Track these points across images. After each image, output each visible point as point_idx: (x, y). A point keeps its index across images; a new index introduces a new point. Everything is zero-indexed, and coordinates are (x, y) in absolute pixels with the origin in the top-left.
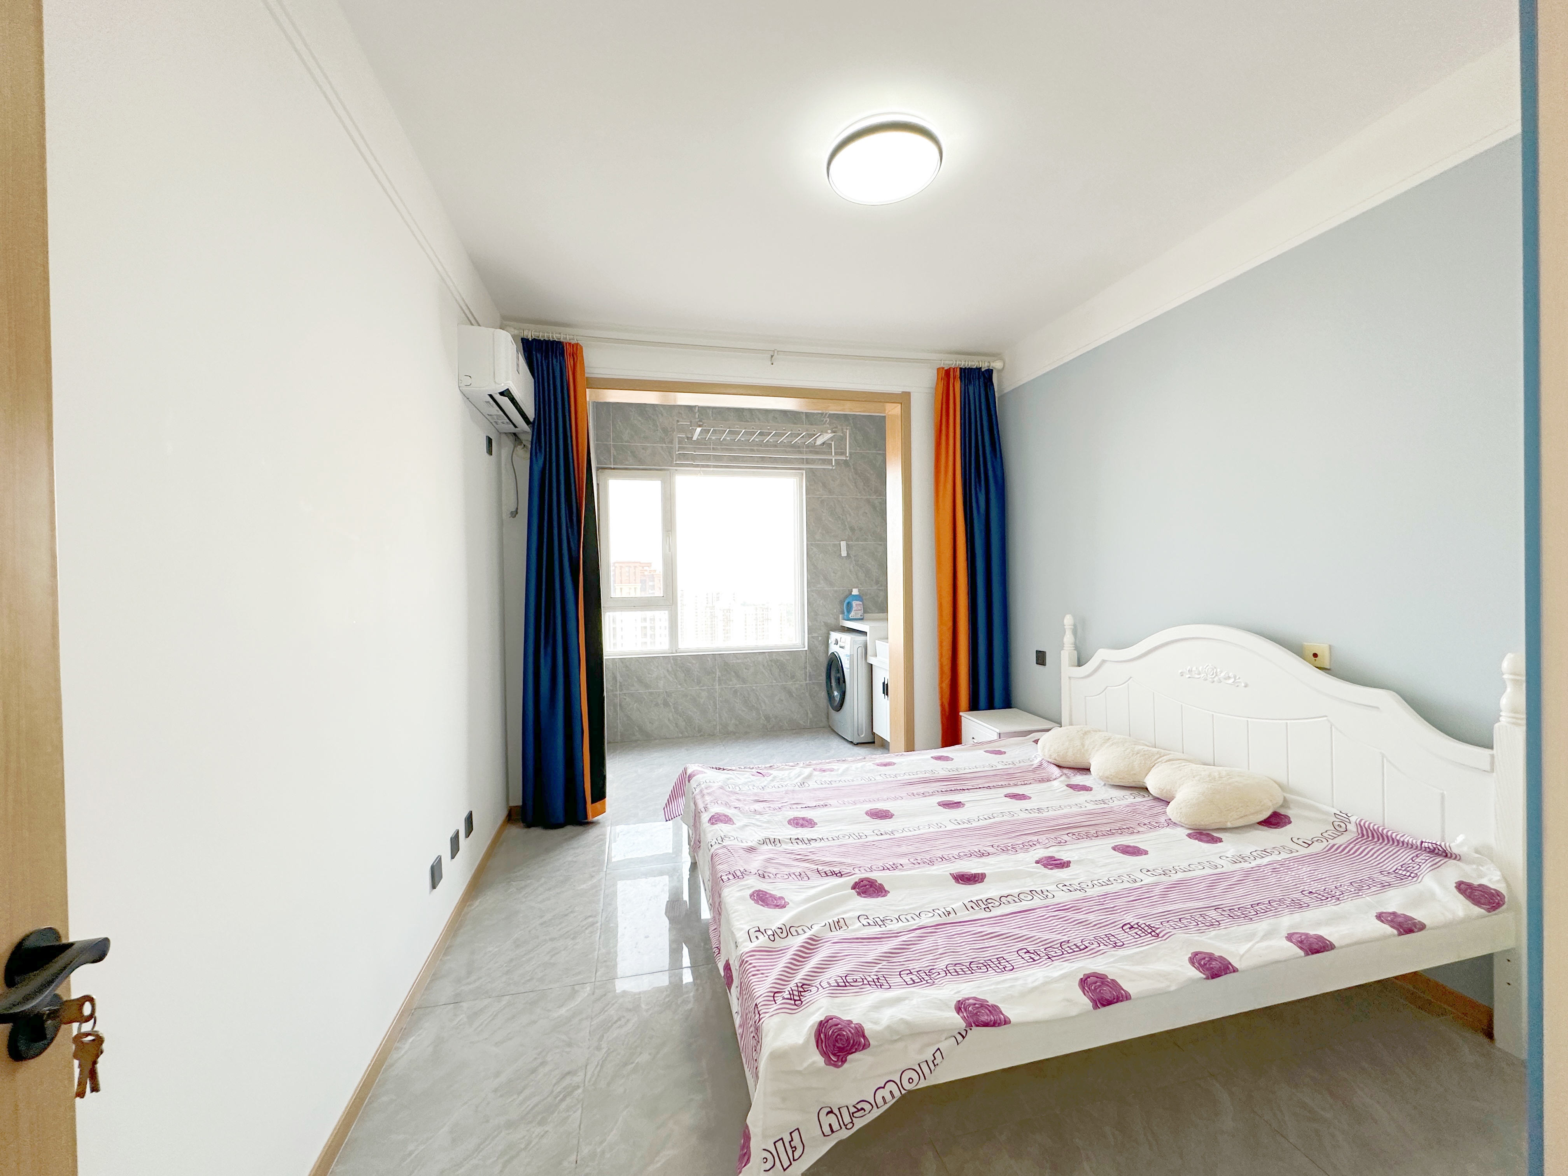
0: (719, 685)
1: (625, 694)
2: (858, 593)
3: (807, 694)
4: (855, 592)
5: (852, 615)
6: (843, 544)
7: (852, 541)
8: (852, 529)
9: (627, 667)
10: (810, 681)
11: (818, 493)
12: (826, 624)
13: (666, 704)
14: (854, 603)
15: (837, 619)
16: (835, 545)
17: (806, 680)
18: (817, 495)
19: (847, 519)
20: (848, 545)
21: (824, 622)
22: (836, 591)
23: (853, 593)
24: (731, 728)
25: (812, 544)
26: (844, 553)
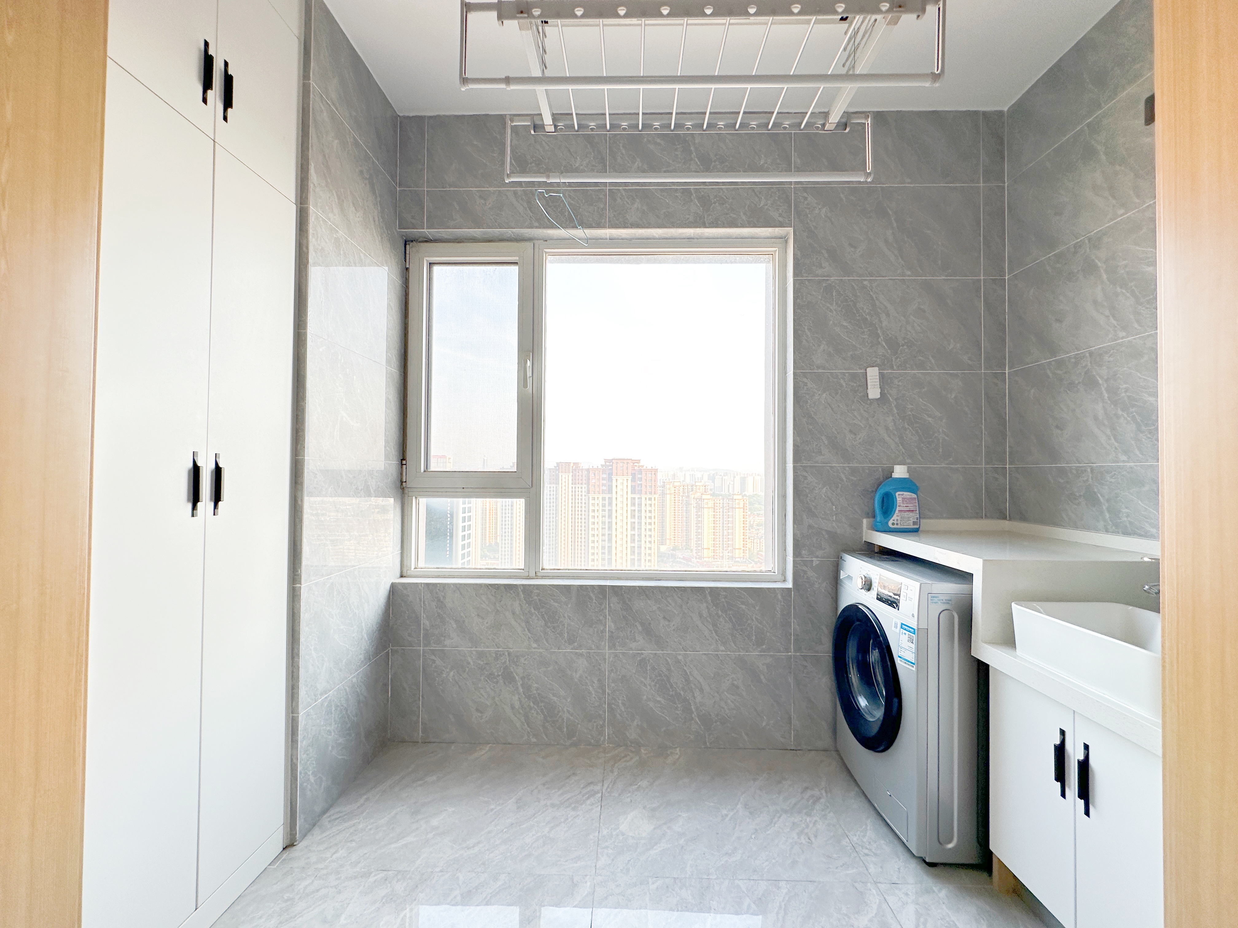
0: (610, 648)
1: (433, 652)
2: (906, 476)
3: (791, 680)
4: (900, 472)
5: (895, 520)
6: (873, 374)
7: (892, 367)
8: (893, 344)
9: (439, 600)
10: (795, 651)
11: (820, 272)
12: (833, 536)
13: (509, 678)
14: (900, 497)
15: (857, 526)
16: (854, 376)
17: (787, 650)
18: (817, 276)
19: (881, 322)
20: (882, 376)
21: (828, 532)
22: (854, 471)
23: (896, 475)
24: (632, 734)
25: (804, 375)
26: (874, 392)
